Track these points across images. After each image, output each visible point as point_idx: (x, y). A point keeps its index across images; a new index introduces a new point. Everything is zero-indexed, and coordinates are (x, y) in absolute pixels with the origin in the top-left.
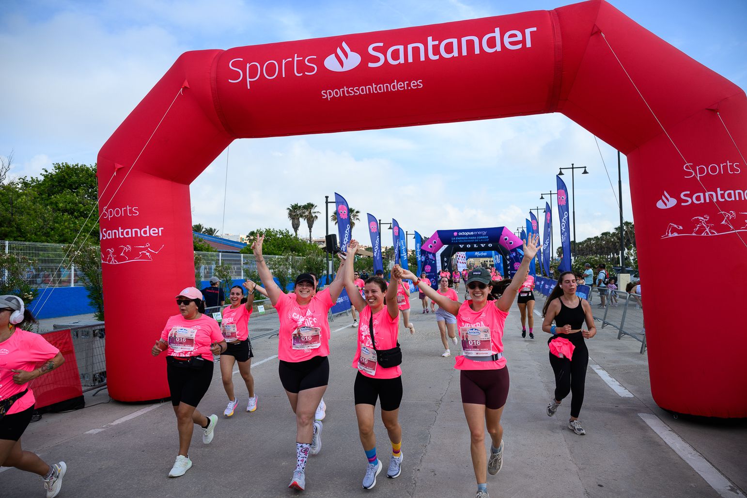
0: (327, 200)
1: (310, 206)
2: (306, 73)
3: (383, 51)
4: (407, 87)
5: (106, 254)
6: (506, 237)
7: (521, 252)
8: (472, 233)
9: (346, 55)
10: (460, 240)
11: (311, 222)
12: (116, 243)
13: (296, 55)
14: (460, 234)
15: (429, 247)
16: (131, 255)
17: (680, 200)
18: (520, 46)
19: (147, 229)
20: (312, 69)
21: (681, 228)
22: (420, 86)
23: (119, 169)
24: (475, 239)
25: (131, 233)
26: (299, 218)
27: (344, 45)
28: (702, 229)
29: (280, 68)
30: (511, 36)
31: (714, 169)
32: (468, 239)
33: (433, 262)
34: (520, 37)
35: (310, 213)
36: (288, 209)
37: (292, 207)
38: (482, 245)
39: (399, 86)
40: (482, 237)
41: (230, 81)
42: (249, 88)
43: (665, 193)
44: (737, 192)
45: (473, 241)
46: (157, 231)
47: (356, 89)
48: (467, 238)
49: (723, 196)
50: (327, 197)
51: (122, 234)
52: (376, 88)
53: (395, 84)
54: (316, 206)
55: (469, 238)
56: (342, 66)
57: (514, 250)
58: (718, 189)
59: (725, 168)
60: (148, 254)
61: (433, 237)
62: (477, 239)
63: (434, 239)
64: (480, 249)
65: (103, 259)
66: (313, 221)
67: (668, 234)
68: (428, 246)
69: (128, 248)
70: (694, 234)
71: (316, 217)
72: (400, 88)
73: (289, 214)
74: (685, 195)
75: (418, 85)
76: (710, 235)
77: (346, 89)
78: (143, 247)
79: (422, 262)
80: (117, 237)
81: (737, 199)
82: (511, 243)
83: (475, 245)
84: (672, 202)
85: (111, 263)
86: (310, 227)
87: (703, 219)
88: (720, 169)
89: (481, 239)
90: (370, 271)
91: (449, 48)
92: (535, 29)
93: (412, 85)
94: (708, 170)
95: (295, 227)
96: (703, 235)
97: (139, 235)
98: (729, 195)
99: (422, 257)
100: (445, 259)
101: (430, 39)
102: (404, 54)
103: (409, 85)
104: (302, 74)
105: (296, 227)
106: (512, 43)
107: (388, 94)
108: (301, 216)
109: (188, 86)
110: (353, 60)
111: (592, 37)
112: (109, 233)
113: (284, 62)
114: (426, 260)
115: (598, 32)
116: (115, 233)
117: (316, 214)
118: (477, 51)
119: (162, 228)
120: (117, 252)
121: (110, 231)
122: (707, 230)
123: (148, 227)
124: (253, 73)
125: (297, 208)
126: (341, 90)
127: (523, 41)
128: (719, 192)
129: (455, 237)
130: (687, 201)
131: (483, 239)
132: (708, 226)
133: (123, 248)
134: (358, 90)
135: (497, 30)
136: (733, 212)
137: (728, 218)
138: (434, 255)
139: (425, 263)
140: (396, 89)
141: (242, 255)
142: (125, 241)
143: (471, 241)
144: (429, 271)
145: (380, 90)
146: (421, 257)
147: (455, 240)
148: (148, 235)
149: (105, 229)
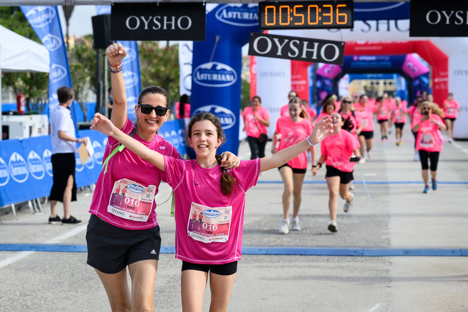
6: (409, 64)
7: (425, 80)
10: (359, 66)
52: (368, 48)
57: (418, 78)
82: (414, 70)
126: (360, 48)
129: (355, 62)
132: (442, 86)
147: (355, 66)
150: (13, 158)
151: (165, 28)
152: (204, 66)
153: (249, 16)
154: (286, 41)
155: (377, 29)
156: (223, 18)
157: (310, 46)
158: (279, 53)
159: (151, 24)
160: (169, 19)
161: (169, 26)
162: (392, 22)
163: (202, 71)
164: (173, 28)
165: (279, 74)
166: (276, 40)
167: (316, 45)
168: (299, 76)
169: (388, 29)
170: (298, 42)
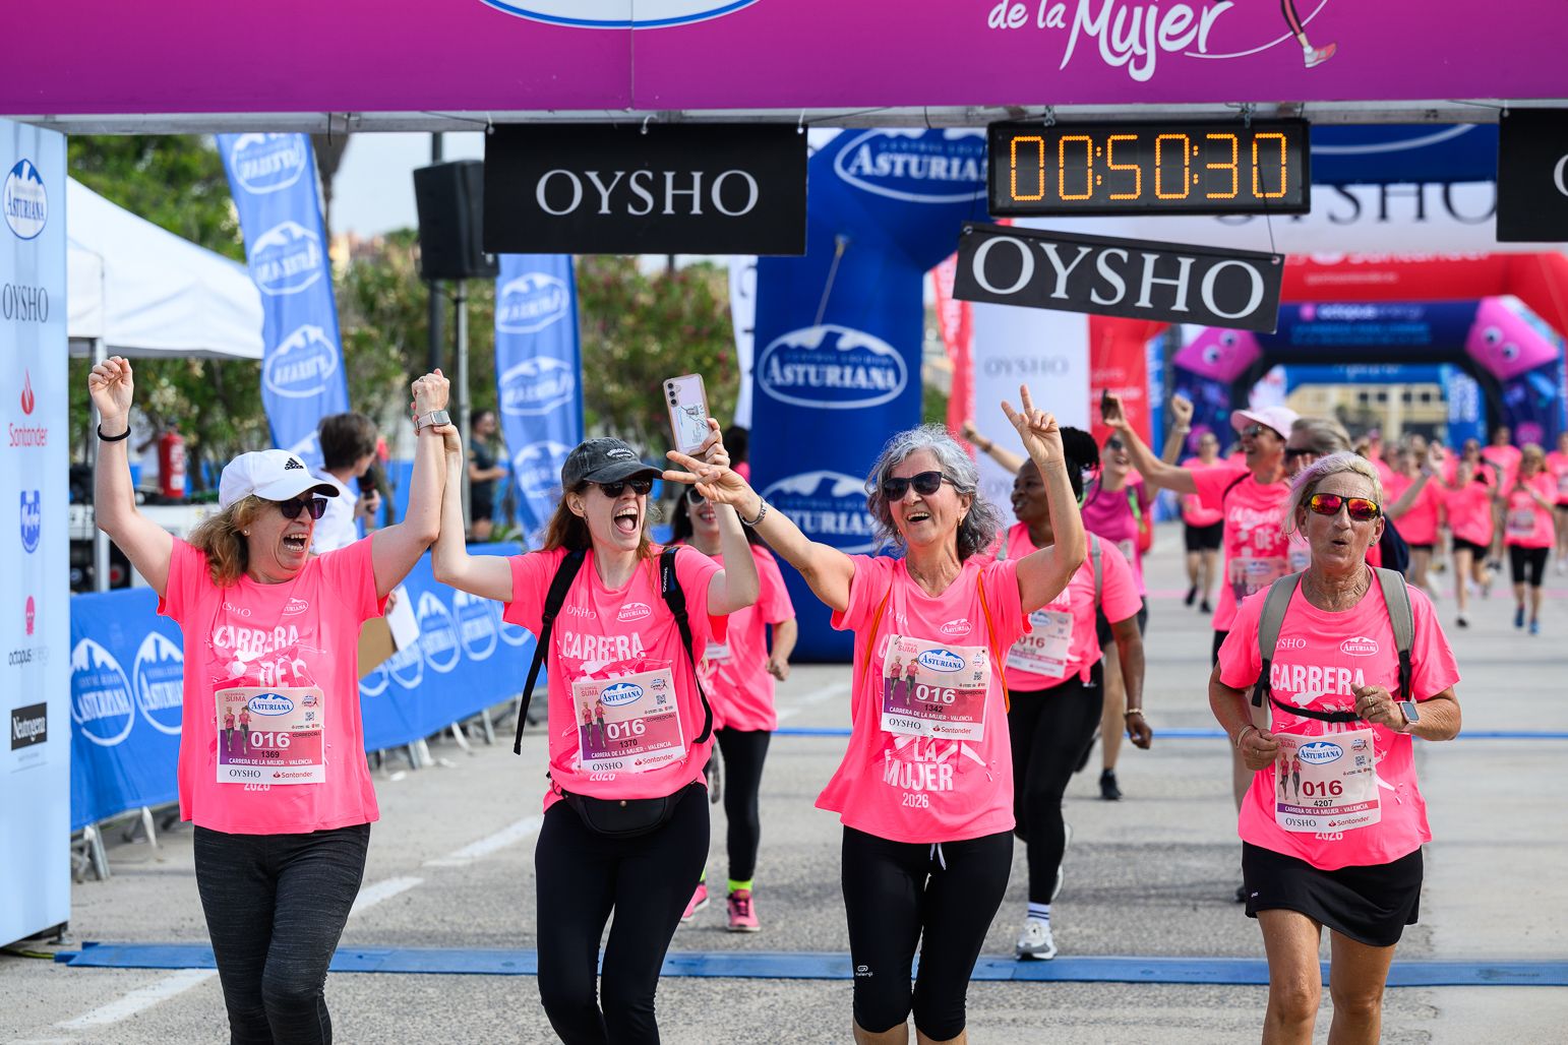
6: (1490, 332)
7: (1544, 385)
52: (1353, 278)
57: (1520, 378)
82: (1507, 353)
150: (147, 651)
151: (669, 210)
152: (793, 339)
153: (948, 170)
154: (1084, 251)
155: (1383, 215)
156: (860, 175)
157: (1167, 267)
158: (1060, 292)
159: (622, 195)
160: (683, 182)
161: (683, 203)
162: (1433, 192)
163: (787, 355)
164: (697, 210)
165: (1048, 366)
166: (1050, 249)
167: (1186, 263)
168: (1118, 374)
169: (1421, 215)
170: (1124, 255)
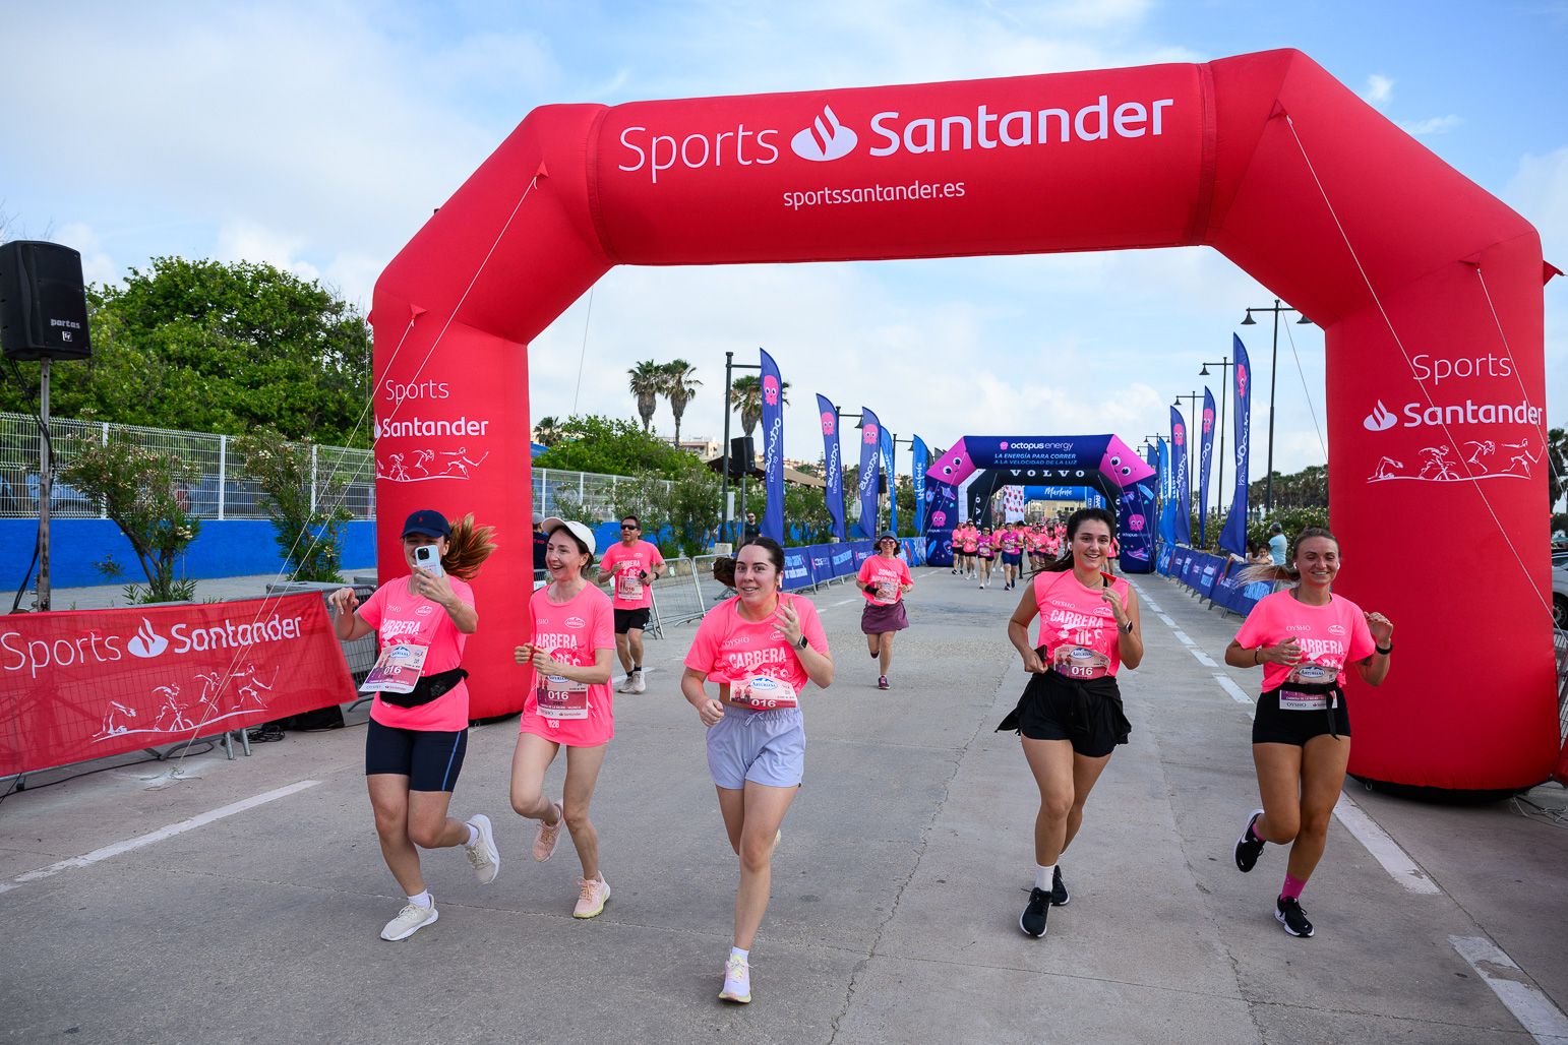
0: (729, 361)
1: (679, 367)
2: (758, 161)
3: (898, 126)
4: (937, 194)
5: (389, 463)
6: (1114, 458)
7: (1147, 491)
8: (1041, 446)
9: (832, 133)
10: (1012, 459)
11: (679, 401)
12: (407, 444)
13: (741, 127)
14: (1015, 446)
15: (945, 471)
16: (434, 466)
17: (1402, 418)
18: (1141, 132)
19: (462, 422)
20: (769, 154)
21: (1401, 465)
22: (961, 192)
23: (417, 315)
24: (1045, 460)
25: (435, 428)
26: (653, 394)
27: (828, 111)
28: (1435, 470)
29: (713, 149)
30: (1126, 113)
31: (1463, 368)
32: (1031, 459)
33: (952, 505)
34: (1142, 116)
35: (679, 382)
36: (632, 371)
37: (641, 368)
38: (1061, 472)
39: (922, 192)
40: (1061, 456)
41: (621, 167)
42: (654, 181)
43: (1380, 404)
44: (1501, 408)
45: (1042, 462)
46: (477, 428)
47: (846, 193)
48: (1029, 456)
49: (1475, 414)
50: (729, 355)
51: (420, 430)
52: (881, 193)
53: (917, 187)
54: (694, 369)
55: (1034, 456)
56: (824, 153)
58: (1469, 402)
59: (1484, 365)
60: (462, 467)
61: (955, 450)
62: (1050, 459)
63: (956, 454)
64: (1056, 481)
65: (381, 471)
66: (685, 401)
67: (1379, 474)
68: (941, 468)
69: (429, 455)
70: (1421, 478)
71: (693, 392)
72: (925, 194)
73: (633, 383)
74: (1411, 410)
75: (957, 191)
76: (1448, 480)
77: (827, 192)
78: (454, 454)
79: (927, 503)
80: (411, 434)
81: (1501, 421)
82: (1125, 472)
83: (1046, 472)
84: (1389, 421)
85: (398, 479)
86: (678, 413)
87: (1437, 451)
88: (1474, 367)
89: (1059, 460)
90: (813, 517)
91: (1015, 129)
92: (1170, 102)
93: (945, 190)
94: (1454, 368)
95: (645, 412)
96: (1435, 479)
97: (448, 433)
98: (1487, 414)
99: (929, 493)
100: (978, 500)
101: (982, 109)
102: (934, 135)
103: (940, 190)
104: (750, 162)
105: (647, 412)
106: (1128, 126)
107: (902, 203)
108: (660, 389)
109: (546, 173)
110: (843, 142)
111: (1269, 122)
112: (396, 427)
113: (719, 138)
114: (935, 499)
115: (1282, 115)
116: (407, 427)
117: (693, 386)
118: (1065, 137)
119: (487, 423)
120: (409, 462)
121: (398, 424)
122: (1444, 472)
123: (463, 418)
124: (663, 157)
125: (650, 371)
126: (819, 193)
127: (1148, 124)
128: (1470, 407)
129: (1003, 452)
130: (1414, 420)
131: (1064, 460)
132: (1445, 465)
133: (420, 455)
134: (850, 194)
135: (1103, 100)
136: (1490, 443)
137: (1481, 452)
138: (955, 491)
139: (933, 507)
140: (917, 197)
141: (545, 470)
142: (424, 442)
143: (1038, 462)
144: (942, 524)
145: (889, 195)
146: (925, 492)
147: (1003, 459)
148: (463, 433)
149: (388, 420)
